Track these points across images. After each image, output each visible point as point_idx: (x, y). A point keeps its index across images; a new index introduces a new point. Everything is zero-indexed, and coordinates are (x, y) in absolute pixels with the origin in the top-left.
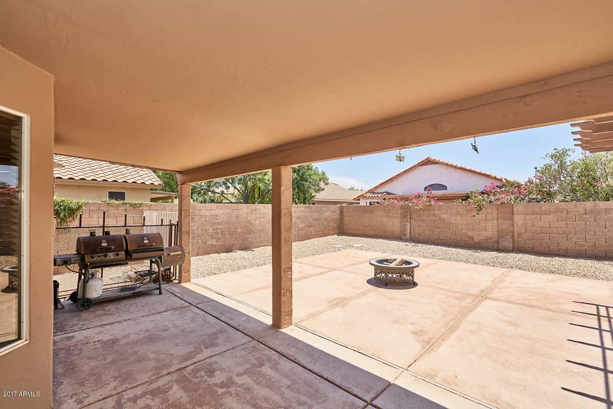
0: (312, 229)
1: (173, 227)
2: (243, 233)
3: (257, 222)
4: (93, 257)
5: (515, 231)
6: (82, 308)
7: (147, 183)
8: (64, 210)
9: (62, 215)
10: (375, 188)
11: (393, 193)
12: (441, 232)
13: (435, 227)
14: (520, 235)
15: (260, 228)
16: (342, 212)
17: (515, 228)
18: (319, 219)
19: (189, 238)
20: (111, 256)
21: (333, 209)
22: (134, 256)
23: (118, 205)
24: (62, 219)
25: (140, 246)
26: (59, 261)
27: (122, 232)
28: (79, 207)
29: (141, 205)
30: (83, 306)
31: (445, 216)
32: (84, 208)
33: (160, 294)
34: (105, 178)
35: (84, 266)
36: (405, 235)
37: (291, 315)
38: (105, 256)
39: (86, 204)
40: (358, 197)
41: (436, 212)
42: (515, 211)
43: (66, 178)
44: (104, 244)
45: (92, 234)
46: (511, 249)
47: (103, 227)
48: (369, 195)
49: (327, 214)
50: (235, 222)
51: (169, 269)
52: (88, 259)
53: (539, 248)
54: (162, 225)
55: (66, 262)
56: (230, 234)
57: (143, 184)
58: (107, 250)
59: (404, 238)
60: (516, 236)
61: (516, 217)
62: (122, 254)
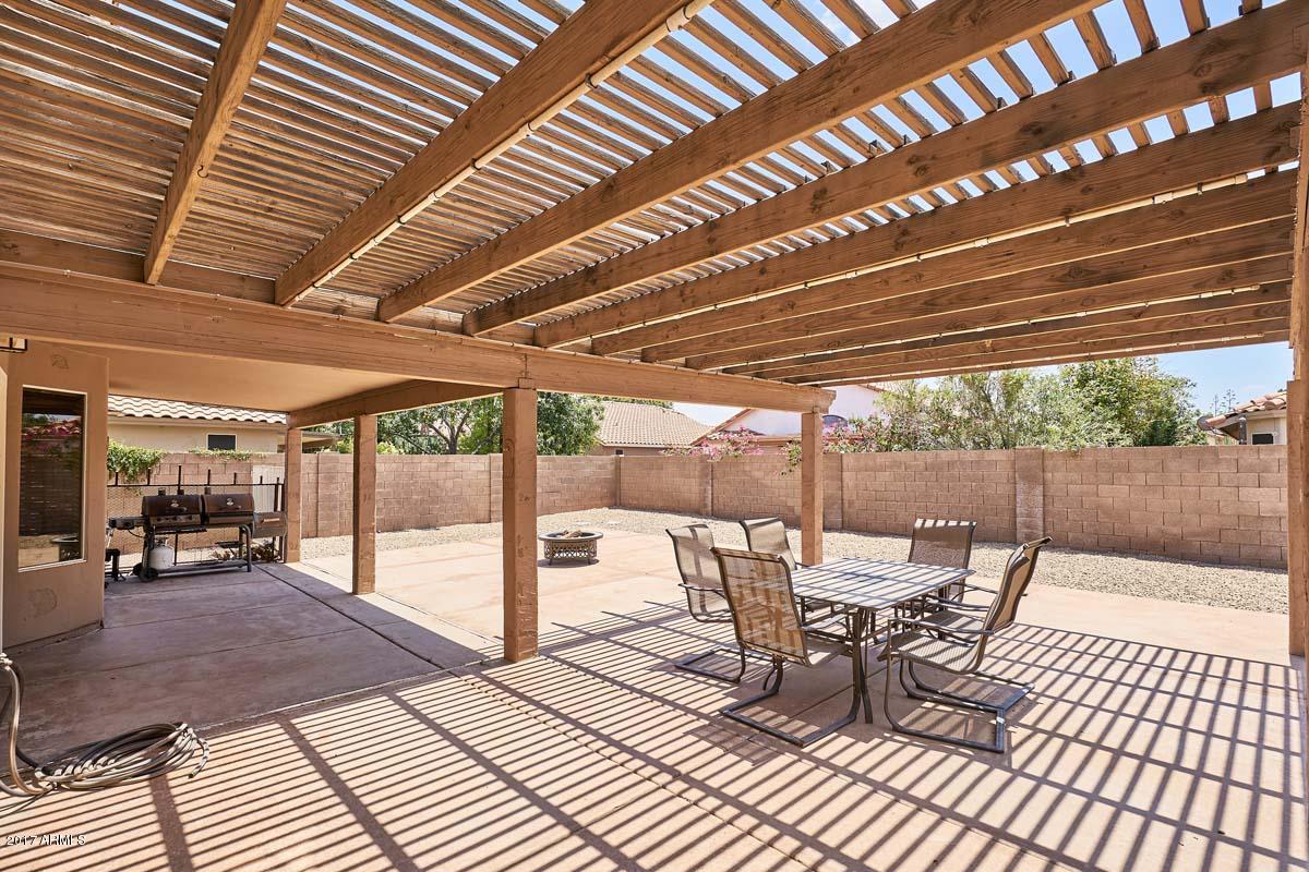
0: (556, 497)
1: (280, 487)
2: (422, 501)
3: (449, 484)
4: (159, 520)
5: (845, 497)
6: (145, 579)
7: (269, 421)
8: (134, 463)
9: (130, 471)
10: (728, 422)
11: (759, 432)
12: (753, 500)
13: (745, 492)
14: (851, 503)
15: (454, 494)
16: (618, 468)
17: (845, 492)
18: (571, 481)
19: (299, 502)
20: (182, 519)
21: (600, 463)
22: (212, 520)
23: (213, 457)
24: (131, 476)
25: (221, 509)
26: (119, 524)
27: (201, 492)
28: (156, 460)
29: (248, 456)
30: (147, 576)
31: (757, 474)
32: (162, 461)
33: (249, 570)
34: (202, 415)
35: (148, 529)
36: (705, 506)
37: (373, 582)
38: (175, 519)
39: (165, 455)
40: (699, 440)
41: (747, 468)
42: (844, 466)
43: (141, 415)
44: (175, 505)
45: (161, 493)
46: (840, 526)
47: (179, 485)
48: (717, 435)
49: (588, 471)
50: (407, 485)
51: (272, 545)
52: (153, 521)
53: (873, 525)
54: (261, 484)
55: (128, 525)
56: (399, 502)
57: (263, 424)
58: (179, 512)
59: (703, 511)
60: (846, 505)
61: (846, 475)
62: (197, 518)
